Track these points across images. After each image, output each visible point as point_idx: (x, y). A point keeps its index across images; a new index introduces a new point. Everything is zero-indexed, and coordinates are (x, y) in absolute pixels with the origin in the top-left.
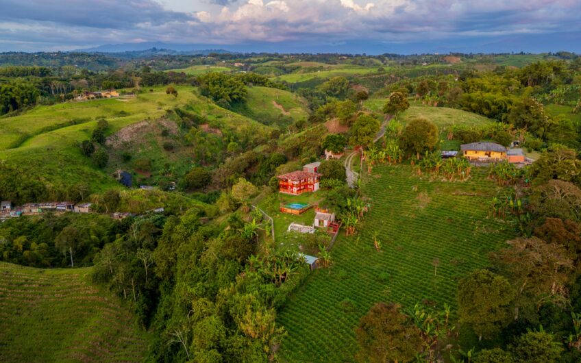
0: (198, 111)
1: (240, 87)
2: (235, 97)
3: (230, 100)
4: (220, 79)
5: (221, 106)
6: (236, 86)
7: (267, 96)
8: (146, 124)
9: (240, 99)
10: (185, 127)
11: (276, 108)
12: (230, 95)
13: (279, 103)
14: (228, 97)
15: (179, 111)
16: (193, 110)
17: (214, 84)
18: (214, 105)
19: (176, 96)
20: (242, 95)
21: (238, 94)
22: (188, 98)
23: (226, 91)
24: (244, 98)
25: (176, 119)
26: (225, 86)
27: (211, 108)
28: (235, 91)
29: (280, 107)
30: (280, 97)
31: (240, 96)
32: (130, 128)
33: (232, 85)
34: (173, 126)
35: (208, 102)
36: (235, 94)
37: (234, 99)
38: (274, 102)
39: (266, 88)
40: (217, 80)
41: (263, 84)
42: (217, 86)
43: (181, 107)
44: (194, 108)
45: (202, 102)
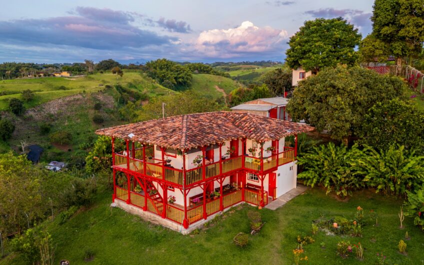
0: (141, 89)
1: (185, 72)
2: (180, 80)
3: (176, 83)
4: (167, 64)
5: (165, 86)
6: (182, 71)
7: (210, 81)
8: (80, 97)
9: (185, 82)
10: (123, 102)
11: (218, 92)
12: (176, 78)
13: (220, 87)
14: (174, 80)
15: (121, 88)
16: (136, 88)
17: (161, 69)
18: (158, 85)
19: (121, 76)
20: (187, 78)
21: (183, 78)
22: (133, 78)
23: (172, 75)
24: (189, 81)
25: (114, 94)
26: (172, 71)
27: (155, 88)
28: (180, 76)
29: (221, 90)
30: (222, 82)
31: (186, 80)
32: (60, 101)
33: (178, 70)
34: (110, 101)
35: (152, 82)
36: (180, 78)
37: (180, 82)
38: (217, 87)
39: (210, 75)
40: (164, 65)
41: (208, 72)
42: (164, 71)
43: (124, 85)
44: (137, 87)
45: (146, 81)
